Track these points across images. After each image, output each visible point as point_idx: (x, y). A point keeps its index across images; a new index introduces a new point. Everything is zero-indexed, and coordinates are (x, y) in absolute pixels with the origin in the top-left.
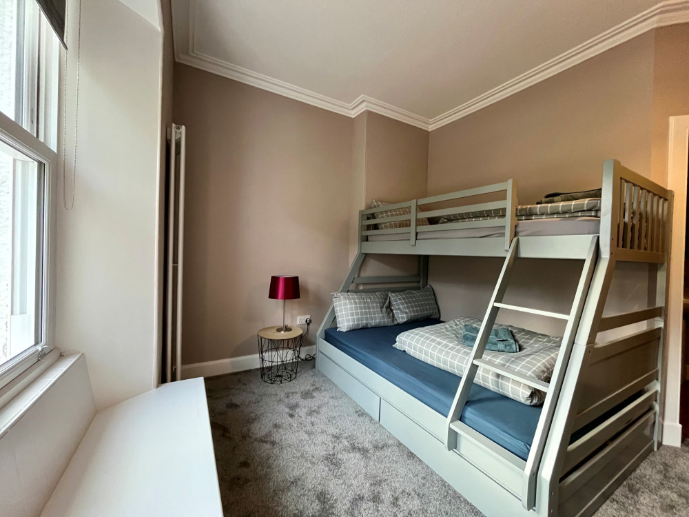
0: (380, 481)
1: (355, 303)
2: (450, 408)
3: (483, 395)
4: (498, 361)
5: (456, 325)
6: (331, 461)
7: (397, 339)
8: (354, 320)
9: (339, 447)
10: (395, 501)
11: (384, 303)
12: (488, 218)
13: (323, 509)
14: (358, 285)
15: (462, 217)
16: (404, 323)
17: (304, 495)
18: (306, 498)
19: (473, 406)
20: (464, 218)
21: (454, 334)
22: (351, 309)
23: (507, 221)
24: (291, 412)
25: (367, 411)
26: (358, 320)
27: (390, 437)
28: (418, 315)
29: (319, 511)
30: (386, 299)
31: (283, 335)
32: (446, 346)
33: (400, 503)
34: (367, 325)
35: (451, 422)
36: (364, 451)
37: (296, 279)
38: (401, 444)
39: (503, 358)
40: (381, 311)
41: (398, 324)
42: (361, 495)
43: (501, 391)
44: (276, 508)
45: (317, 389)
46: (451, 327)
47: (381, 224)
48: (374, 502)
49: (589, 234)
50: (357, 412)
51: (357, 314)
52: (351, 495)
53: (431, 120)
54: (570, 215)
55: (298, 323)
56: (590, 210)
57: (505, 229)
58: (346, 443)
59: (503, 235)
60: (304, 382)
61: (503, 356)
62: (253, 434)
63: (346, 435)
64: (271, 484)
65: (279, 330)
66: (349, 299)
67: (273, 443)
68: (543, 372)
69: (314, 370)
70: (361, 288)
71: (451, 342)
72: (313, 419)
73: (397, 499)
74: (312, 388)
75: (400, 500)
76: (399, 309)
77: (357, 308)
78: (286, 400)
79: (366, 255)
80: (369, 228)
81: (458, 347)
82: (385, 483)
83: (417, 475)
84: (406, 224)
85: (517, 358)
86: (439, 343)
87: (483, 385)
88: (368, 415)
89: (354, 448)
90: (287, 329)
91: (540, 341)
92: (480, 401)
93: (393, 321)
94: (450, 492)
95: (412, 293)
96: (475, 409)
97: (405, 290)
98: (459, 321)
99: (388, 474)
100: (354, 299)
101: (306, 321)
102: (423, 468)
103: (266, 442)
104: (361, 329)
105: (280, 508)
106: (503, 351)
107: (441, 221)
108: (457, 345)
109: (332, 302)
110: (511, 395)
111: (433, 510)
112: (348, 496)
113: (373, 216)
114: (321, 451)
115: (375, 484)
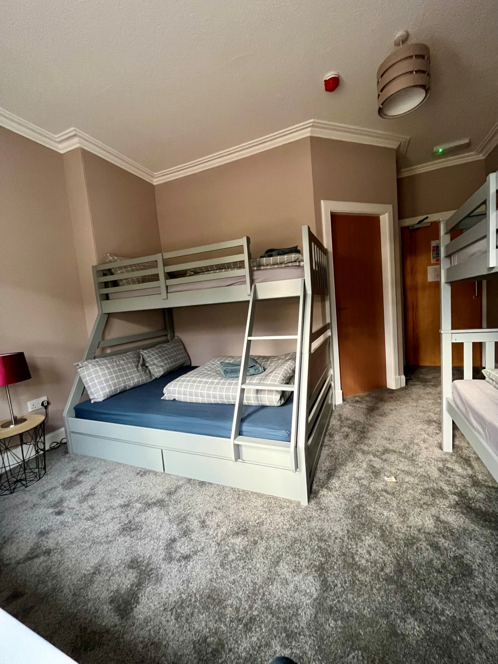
0: (184, 517)
1: (108, 368)
2: (231, 430)
3: (250, 410)
4: (254, 382)
5: (213, 365)
6: (130, 528)
7: (165, 391)
8: (110, 386)
9: (131, 513)
10: (203, 524)
11: (139, 362)
12: (229, 269)
13: (140, 574)
14: (103, 349)
15: (207, 269)
16: (162, 377)
17: (113, 575)
18: (117, 575)
19: (247, 421)
20: (209, 271)
21: (214, 372)
22: (104, 375)
23: (246, 271)
24: (57, 510)
25: (148, 468)
26: (115, 385)
27: (179, 479)
28: (173, 366)
29: (136, 577)
30: (139, 358)
31: (14, 430)
32: (212, 383)
33: (208, 523)
34: (126, 387)
35: (235, 438)
36: (160, 503)
37: (20, 356)
38: (190, 480)
39: (257, 379)
40: (138, 370)
41: (156, 379)
42: (173, 538)
43: (261, 403)
44: (85, 607)
45: (81, 472)
46: (210, 367)
47: (121, 280)
48: (186, 536)
49: (298, 278)
50: (138, 474)
51: (112, 379)
52: (162, 544)
53: (155, 174)
54: (285, 265)
55: (30, 410)
56: (295, 261)
57: (245, 278)
58: (138, 505)
59: (245, 282)
60: (60, 472)
61: (257, 378)
62: (10, 559)
63: (136, 498)
64: (66, 591)
65: (6, 425)
66: (99, 365)
67: (48, 552)
68: (283, 380)
69: (68, 455)
70: (109, 351)
71: (216, 379)
72: (90, 503)
73: (204, 522)
74: (73, 475)
75: (207, 521)
76: (154, 364)
77: (110, 373)
78: (44, 501)
79: (110, 315)
80: (106, 285)
81: (222, 381)
82: (190, 516)
83: (212, 495)
84: (155, 278)
85: (266, 376)
86: (206, 383)
87: (247, 404)
88: (150, 471)
89: (149, 505)
90: (18, 421)
91: (274, 361)
92: (249, 415)
93: (151, 377)
94: (240, 493)
95: (163, 347)
96: (249, 422)
97: (156, 345)
98: (214, 361)
99: (189, 508)
100: (105, 364)
101: (42, 404)
102: (215, 488)
103: (37, 556)
104: (119, 393)
105: (89, 605)
106: (254, 375)
107: (188, 274)
108: (221, 380)
109: (76, 373)
110: (267, 404)
111: (233, 512)
112: (160, 547)
113: (110, 272)
114: (114, 527)
115: (181, 522)
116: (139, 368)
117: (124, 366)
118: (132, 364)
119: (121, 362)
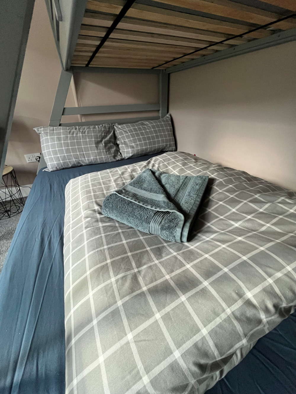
11: (104, 137)
76: (125, 143)
101: (36, 159)
116: (100, 145)
117: (80, 140)
118: (92, 138)
119: (79, 135)
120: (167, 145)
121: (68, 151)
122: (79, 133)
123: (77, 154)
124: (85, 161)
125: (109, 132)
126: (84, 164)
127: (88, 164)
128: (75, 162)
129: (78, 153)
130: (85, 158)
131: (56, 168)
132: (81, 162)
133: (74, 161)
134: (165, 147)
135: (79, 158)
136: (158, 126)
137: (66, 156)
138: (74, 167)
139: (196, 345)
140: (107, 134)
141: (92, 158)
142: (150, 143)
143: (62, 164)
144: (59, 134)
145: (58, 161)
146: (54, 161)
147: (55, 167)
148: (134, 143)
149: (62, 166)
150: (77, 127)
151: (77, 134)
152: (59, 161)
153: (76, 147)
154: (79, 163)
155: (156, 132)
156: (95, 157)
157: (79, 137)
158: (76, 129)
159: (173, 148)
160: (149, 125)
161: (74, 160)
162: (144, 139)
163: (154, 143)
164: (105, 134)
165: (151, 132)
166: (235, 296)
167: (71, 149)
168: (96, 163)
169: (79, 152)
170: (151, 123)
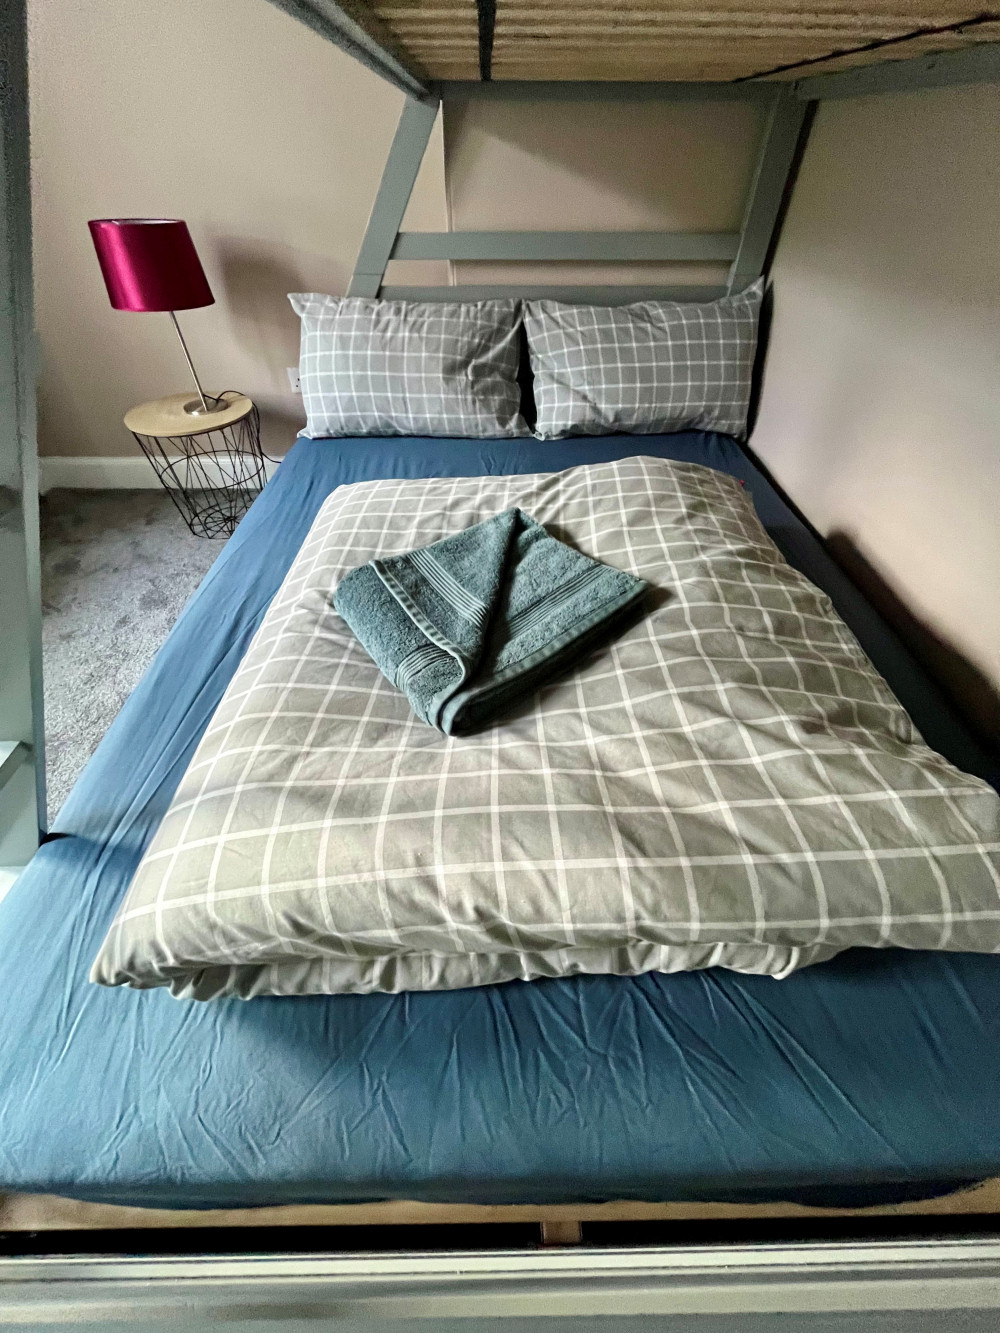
11: (478, 353)
30: (493, 336)
40: (446, 381)
76: (560, 378)
116: (458, 377)
117: (403, 351)
118: (437, 350)
119: (400, 335)
120: (709, 410)
121: (361, 383)
122: (402, 326)
123: (387, 398)
124: (405, 422)
125: (499, 333)
126: (403, 432)
127: (415, 432)
128: (378, 421)
129: (389, 395)
130: (406, 411)
131: (328, 430)
132: (395, 424)
133: (374, 416)
134: (702, 416)
135: (389, 411)
136: (695, 331)
137: (355, 399)
138: (372, 435)
139: (298, 894)
140: (489, 340)
141: (428, 416)
142: (646, 394)
143: (343, 420)
144: (346, 325)
145: (334, 412)
146: (324, 409)
147: (324, 428)
148: (589, 384)
149: (342, 429)
150: (404, 306)
151: (396, 330)
152: (337, 410)
153: (387, 374)
154: (389, 426)
155: (679, 353)
156: (437, 416)
157: (400, 341)
158: (398, 312)
159: (737, 422)
160: (662, 322)
161: (376, 414)
162: (630, 374)
163: (663, 394)
164: (483, 342)
165: (661, 353)
166: (410, 859)
167: (369, 379)
168: (437, 434)
169: (392, 392)
170: (673, 315)
